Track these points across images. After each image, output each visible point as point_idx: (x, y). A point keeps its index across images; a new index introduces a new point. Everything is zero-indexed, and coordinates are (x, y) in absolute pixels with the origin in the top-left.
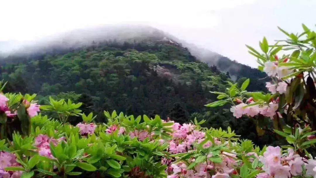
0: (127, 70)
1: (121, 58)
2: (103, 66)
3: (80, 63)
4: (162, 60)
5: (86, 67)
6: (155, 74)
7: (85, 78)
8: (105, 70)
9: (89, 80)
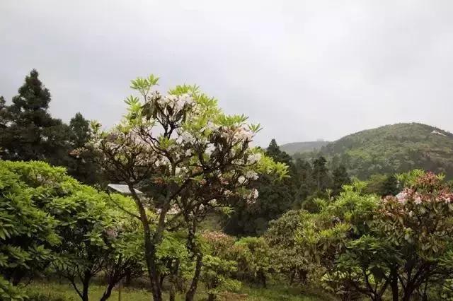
0: (406, 157)
1: (400, 148)
2: (388, 155)
3: (371, 154)
4: (433, 148)
5: (375, 156)
6: (429, 159)
7: (375, 164)
8: (389, 158)
9: (378, 165)
